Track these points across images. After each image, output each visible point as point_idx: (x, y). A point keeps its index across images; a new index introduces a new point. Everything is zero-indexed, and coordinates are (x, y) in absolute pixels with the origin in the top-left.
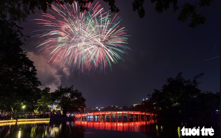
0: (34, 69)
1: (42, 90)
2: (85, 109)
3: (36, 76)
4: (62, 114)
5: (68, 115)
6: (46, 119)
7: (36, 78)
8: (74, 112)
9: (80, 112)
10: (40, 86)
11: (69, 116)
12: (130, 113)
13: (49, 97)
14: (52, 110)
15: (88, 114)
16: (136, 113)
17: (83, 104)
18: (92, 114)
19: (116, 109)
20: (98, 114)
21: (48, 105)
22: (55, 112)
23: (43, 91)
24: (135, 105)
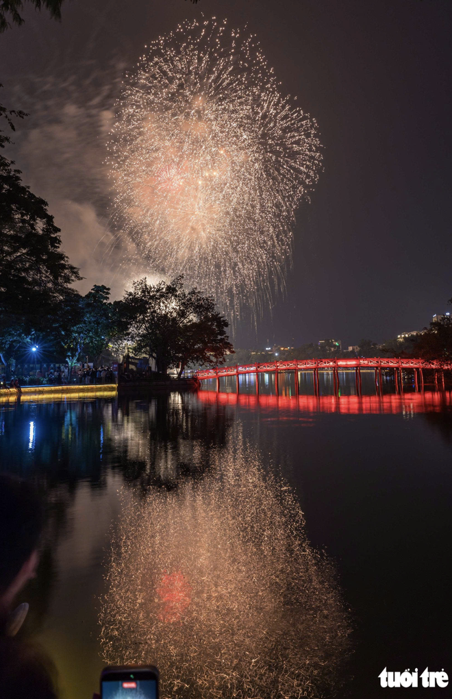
0: (51, 227)
1: (83, 293)
2: (228, 353)
3: (59, 250)
4: (153, 369)
5: (174, 372)
6: (105, 385)
7: (61, 257)
8: (191, 364)
9: (211, 362)
10: (78, 282)
11: (176, 376)
12: (384, 363)
13: (108, 318)
14: (121, 357)
15: (240, 369)
16: (407, 365)
17: (219, 337)
18: (253, 368)
19: (335, 352)
20: (272, 368)
21: (109, 340)
22: (133, 364)
23: (87, 296)
24: (405, 338)
